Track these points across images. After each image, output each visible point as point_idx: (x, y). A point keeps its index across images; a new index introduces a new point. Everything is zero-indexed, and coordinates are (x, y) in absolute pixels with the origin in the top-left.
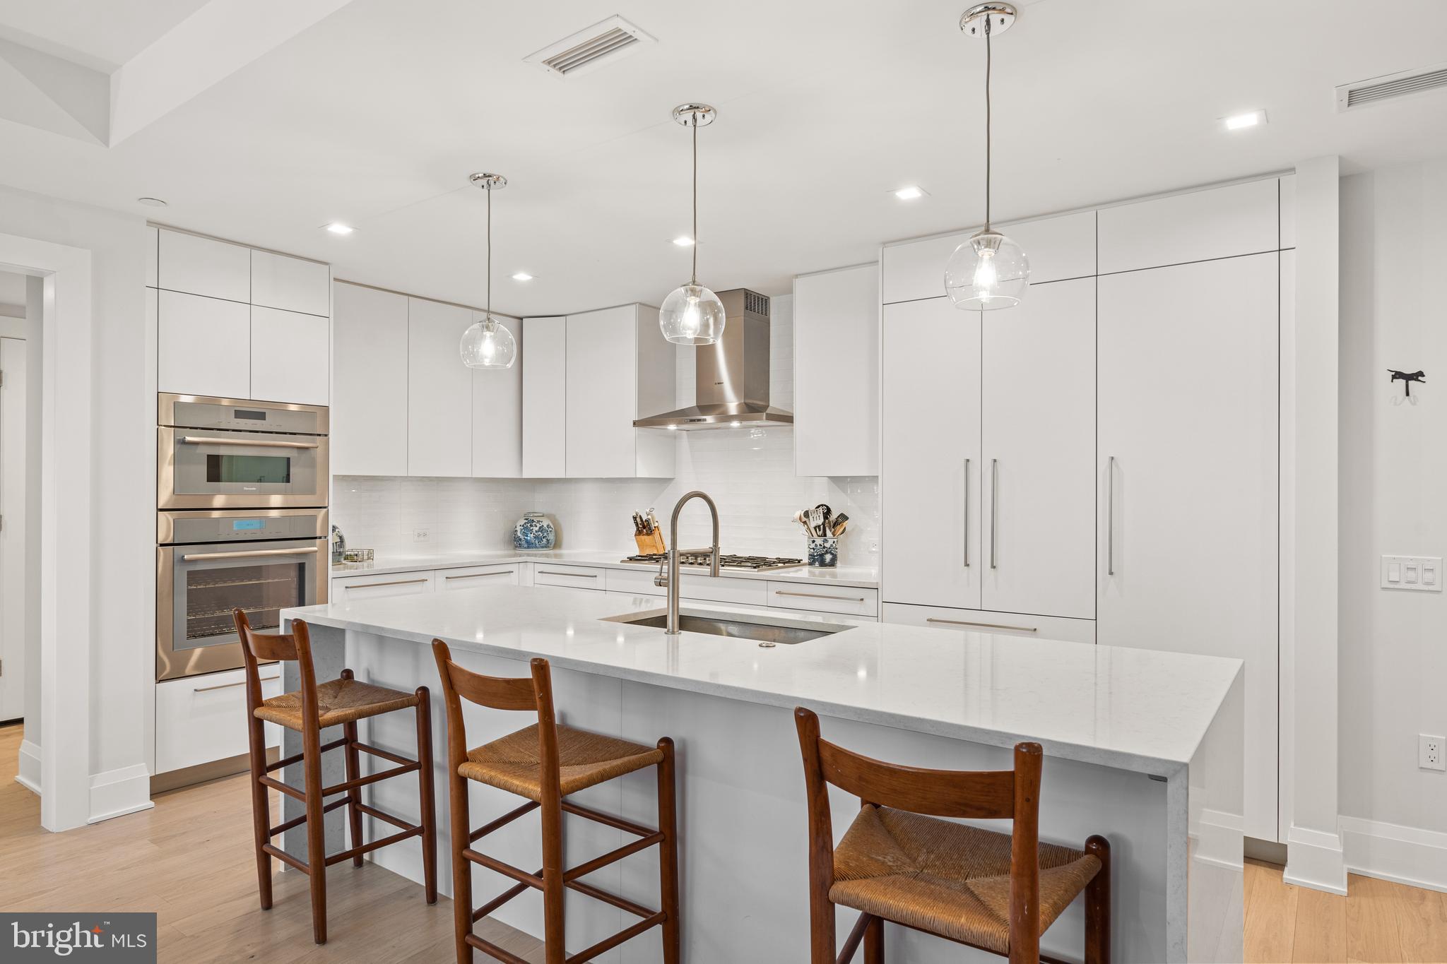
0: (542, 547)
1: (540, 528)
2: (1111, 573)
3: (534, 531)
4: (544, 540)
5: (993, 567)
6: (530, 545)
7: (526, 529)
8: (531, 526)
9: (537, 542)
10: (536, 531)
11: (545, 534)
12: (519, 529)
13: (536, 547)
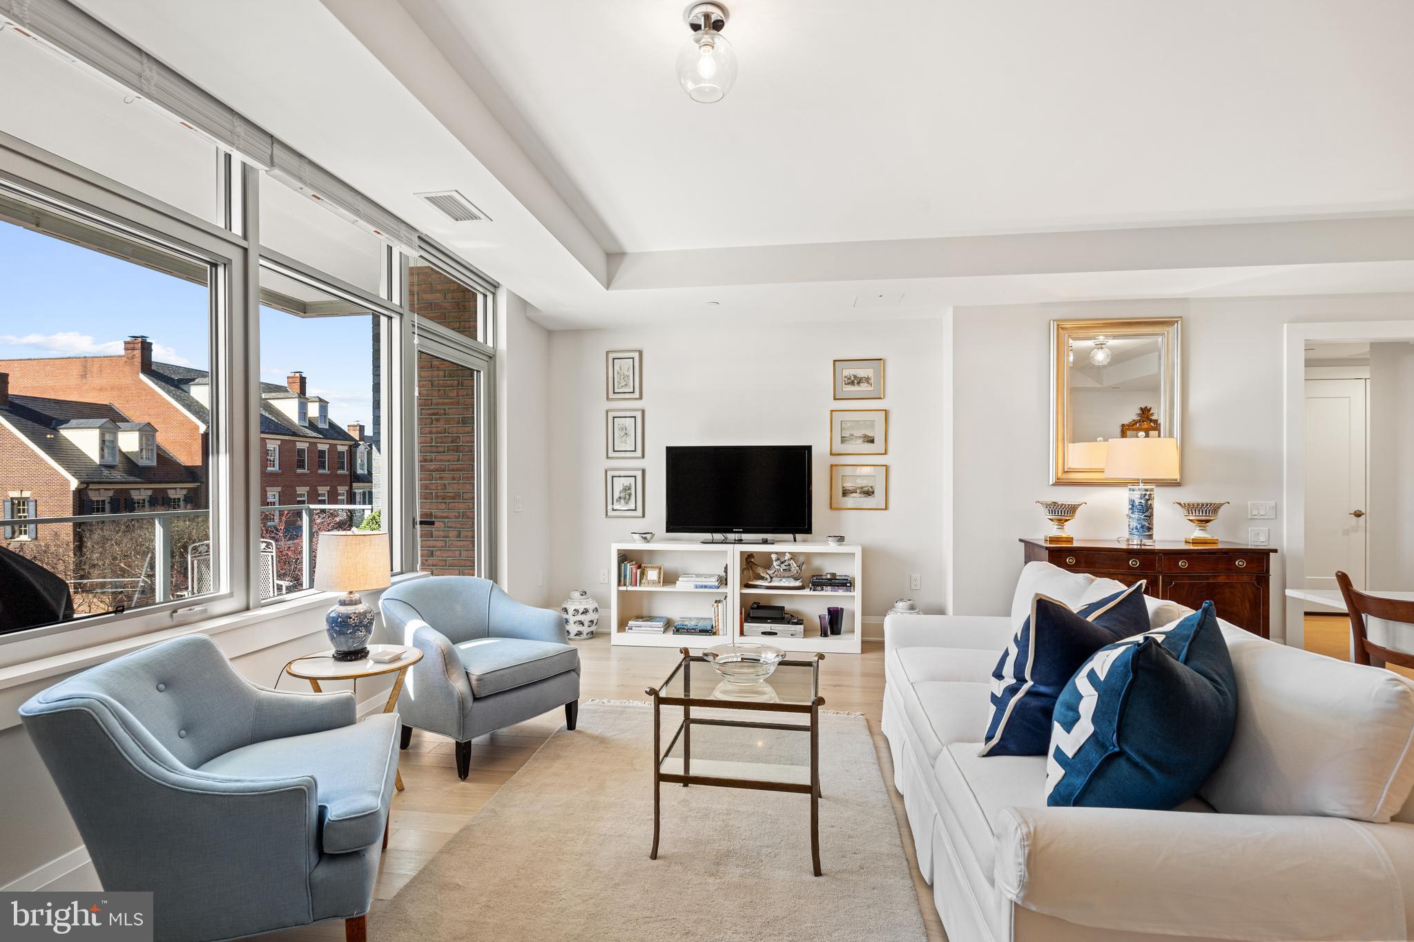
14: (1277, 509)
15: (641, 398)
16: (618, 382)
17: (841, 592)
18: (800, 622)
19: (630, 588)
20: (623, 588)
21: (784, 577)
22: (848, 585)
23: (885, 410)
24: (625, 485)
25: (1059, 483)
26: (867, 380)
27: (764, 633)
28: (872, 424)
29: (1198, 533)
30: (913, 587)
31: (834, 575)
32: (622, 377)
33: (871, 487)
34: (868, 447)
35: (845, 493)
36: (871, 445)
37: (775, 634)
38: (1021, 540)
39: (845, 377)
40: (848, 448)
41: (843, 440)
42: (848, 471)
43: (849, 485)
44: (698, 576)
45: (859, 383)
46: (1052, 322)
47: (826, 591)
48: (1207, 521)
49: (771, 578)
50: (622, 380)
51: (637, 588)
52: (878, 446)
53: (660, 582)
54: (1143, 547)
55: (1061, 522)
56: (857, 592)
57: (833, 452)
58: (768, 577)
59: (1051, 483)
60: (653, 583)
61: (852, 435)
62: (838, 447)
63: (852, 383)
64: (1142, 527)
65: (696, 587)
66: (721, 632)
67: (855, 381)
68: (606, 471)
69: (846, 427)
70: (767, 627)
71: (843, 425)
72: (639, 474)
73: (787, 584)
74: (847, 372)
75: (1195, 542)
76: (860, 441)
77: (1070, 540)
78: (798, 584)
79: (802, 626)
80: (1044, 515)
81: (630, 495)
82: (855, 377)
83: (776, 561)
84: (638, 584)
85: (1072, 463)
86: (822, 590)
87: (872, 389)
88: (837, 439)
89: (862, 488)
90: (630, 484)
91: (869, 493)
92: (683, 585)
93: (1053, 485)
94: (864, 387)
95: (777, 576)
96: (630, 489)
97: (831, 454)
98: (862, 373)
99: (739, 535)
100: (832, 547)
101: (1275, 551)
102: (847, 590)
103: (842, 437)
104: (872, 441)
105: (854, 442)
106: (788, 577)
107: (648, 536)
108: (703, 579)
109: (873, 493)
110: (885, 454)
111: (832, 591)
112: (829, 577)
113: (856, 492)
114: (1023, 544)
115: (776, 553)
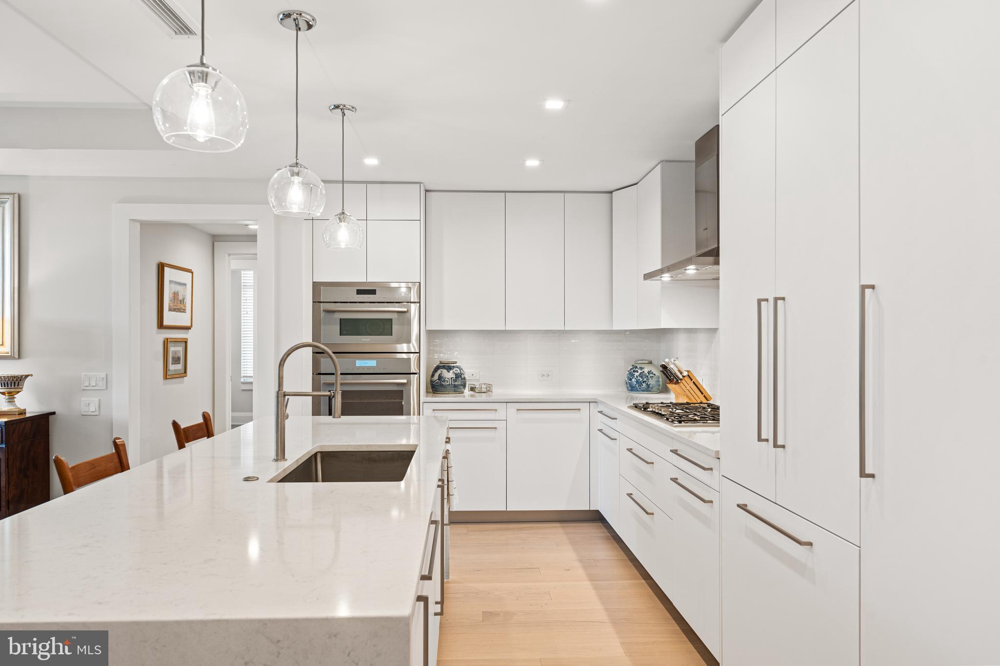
0: (643, 391)
1: (641, 373)
3: (635, 376)
4: (644, 384)
8: (634, 371)
9: (637, 386)
10: (637, 377)
11: (645, 379)
13: (637, 390)
14: (107, 380)
48: (14, 393)
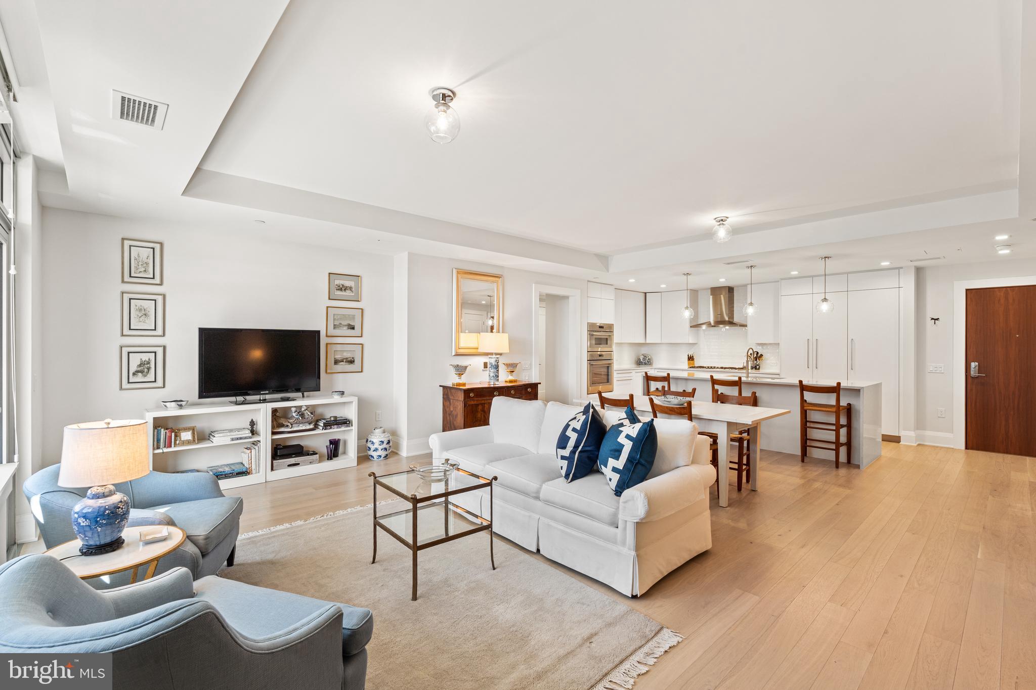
2: (852, 369)
5: (816, 368)
6: (645, 364)
7: (644, 359)
12: (641, 359)
14: (531, 365)
15: (161, 284)
16: (135, 267)
17: (343, 428)
18: (314, 453)
19: (166, 450)
20: (157, 451)
21: (302, 423)
22: (348, 422)
23: (362, 309)
24: (143, 360)
25: (457, 355)
26: (351, 288)
27: (289, 466)
28: (353, 317)
29: (511, 378)
30: (377, 420)
31: (335, 417)
32: (140, 263)
33: (353, 358)
34: (351, 332)
35: (336, 362)
36: (352, 331)
37: (298, 464)
38: (440, 386)
39: (336, 285)
40: (338, 332)
41: (335, 327)
42: (339, 348)
43: (338, 357)
44: (231, 431)
45: (345, 290)
46: (454, 269)
47: (334, 428)
48: (513, 372)
49: (292, 425)
50: (140, 266)
51: (173, 449)
52: (357, 331)
53: (195, 441)
54: (495, 386)
55: (460, 375)
56: (354, 428)
57: (328, 335)
58: (289, 424)
59: (453, 355)
60: (188, 442)
61: (340, 324)
62: (331, 331)
63: (341, 290)
64: (496, 376)
65: (233, 440)
66: (254, 471)
67: (342, 288)
68: (121, 347)
69: (337, 318)
70: (292, 460)
71: (335, 317)
72: (160, 351)
73: (304, 428)
74: (337, 282)
75: (511, 382)
76: (345, 328)
77: (464, 385)
78: (312, 426)
79: (318, 455)
80: (453, 371)
81: (149, 369)
82: (343, 285)
83: (294, 412)
84: (173, 445)
85: (463, 344)
86: (331, 428)
87: (353, 294)
88: (331, 326)
89: (347, 358)
90: (149, 359)
91: (352, 362)
92: (218, 440)
93: (454, 355)
94: (348, 293)
95: (296, 423)
96: (149, 363)
97: (327, 336)
98: (347, 283)
99: (264, 396)
100: (337, 399)
101: (540, 383)
102: (347, 426)
103: (334, 325)
104: (353, 328)
105: (342, 329)
106: (305, 423)
107: (183, 403)
108: (237, 433)
109: (354, 361)
110: (361, 337)
111: (337, 428)
112: (332, 419)
113: (343, 361)
114: (442, 388)
115: (295, 407)
